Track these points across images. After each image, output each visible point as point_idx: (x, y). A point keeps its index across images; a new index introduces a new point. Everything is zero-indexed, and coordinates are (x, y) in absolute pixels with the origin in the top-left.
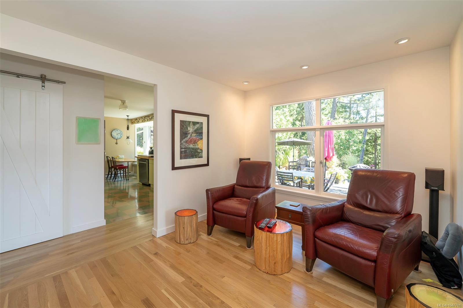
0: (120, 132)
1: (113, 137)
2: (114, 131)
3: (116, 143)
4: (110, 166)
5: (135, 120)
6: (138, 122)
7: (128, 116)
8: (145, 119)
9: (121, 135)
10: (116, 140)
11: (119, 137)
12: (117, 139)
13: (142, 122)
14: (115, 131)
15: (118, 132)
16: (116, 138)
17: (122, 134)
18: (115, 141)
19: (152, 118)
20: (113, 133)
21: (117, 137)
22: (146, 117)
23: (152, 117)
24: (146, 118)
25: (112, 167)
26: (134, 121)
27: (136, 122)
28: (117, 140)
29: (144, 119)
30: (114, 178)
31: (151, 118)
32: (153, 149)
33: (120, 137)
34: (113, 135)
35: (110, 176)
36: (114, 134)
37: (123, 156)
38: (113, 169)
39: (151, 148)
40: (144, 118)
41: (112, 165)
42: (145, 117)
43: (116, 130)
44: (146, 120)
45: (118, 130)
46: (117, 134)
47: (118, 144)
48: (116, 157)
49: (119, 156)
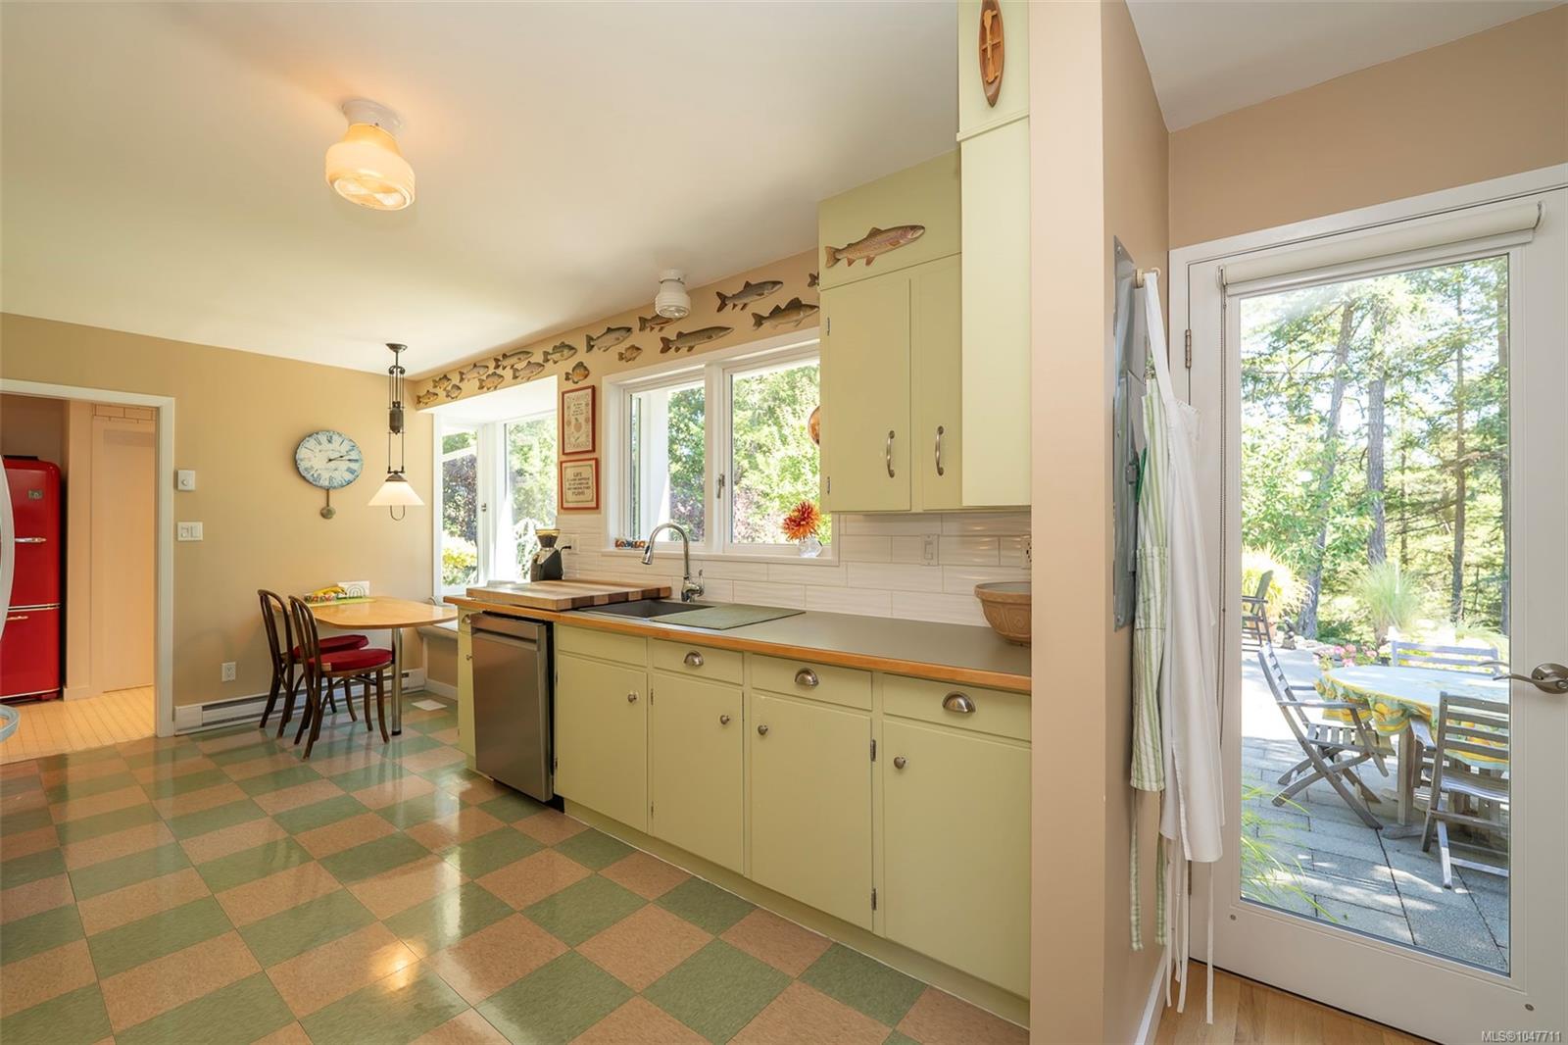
0: (346, 446)
1: (304, 478)
2: (311, 443)
3: (327, 513)
4: (283, 649)
5: (436, 383)
6: (456, 393)
7: (395, 347)
8: (499, 371)
9: (354, 466)
10: (322, 495)
11: (341, 473)
12: (328, 490)
13: (481, 388)
14: (320, 444)
15: (338, 447)
16: (326, 484)
17: (356, 461)
18: (319, 499)
19: (547, 360)
20: (302, 453)
21: (331, 479)
22: (505, 356)
23: (546, 354)
24: (505, 363)
25: (294, 656)
26: (430, 387)
27: (442, 393)
28: (331, 492)
29: (491, 371)
30: (304, 725)
31: (538, 358)
32: (558, 546)
33: (348, 476)
34: (302, 466)
35: (280, 703)
36: (313, 457)
37: (364, 587)
38: (299, 669)
39: (548, 541)
40: (492, 365)
41: (296, 644)
42: (501, 357)
43: (323, 438)
44: (508, 373)
45: (336, 439)
46: (330, 460)
47: (334, 517)
48: (321, 594)
49: (337, 586)
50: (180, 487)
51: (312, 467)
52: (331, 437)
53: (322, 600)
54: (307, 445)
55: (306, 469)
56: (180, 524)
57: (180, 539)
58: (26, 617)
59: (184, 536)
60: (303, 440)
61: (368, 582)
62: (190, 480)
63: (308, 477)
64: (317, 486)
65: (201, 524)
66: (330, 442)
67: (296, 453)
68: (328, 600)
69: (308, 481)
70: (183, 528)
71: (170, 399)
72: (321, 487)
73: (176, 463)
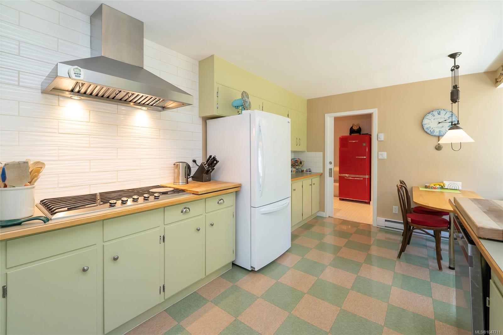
0: (448, 115)
1: (426, 132)
2: (430, 116)
3: (438, 148)
10: (435, 139)
11: (445, 128)
12: (439, 137)
14: (434, 116)
15: (443, 116)
16: (438, 134)
18: (434, 142)
20: (425, 121)
21: (440, 131)
34: (425, 127)
36: (431, 122)
37: (459, 185)
43: (435, 113)
45: (443, 112)
46: (439, 123)
47: (442, 149)
48: (432, 185)
49: (443, 182)
50: (379, 140)
51: (430, 127)
52: (440, 112)
53: (432, 188)
54: (428, 117)
55: (427, 128)
56: (379, 153)
57: (379, 158)
58: (362, 179)
59: (380, 157)
60: (425, 115)
61: (461, 183)
62: (382, 136)
63: (428, 131)
64: (432, 135)
65: (386, 153)
66: (439, 114)
67: (422, 122)
68: (435, 188)
69: (428, 134)
70: (380, 154)
71: (375, 109)
72: (435, 136)
73: (378, 131)
